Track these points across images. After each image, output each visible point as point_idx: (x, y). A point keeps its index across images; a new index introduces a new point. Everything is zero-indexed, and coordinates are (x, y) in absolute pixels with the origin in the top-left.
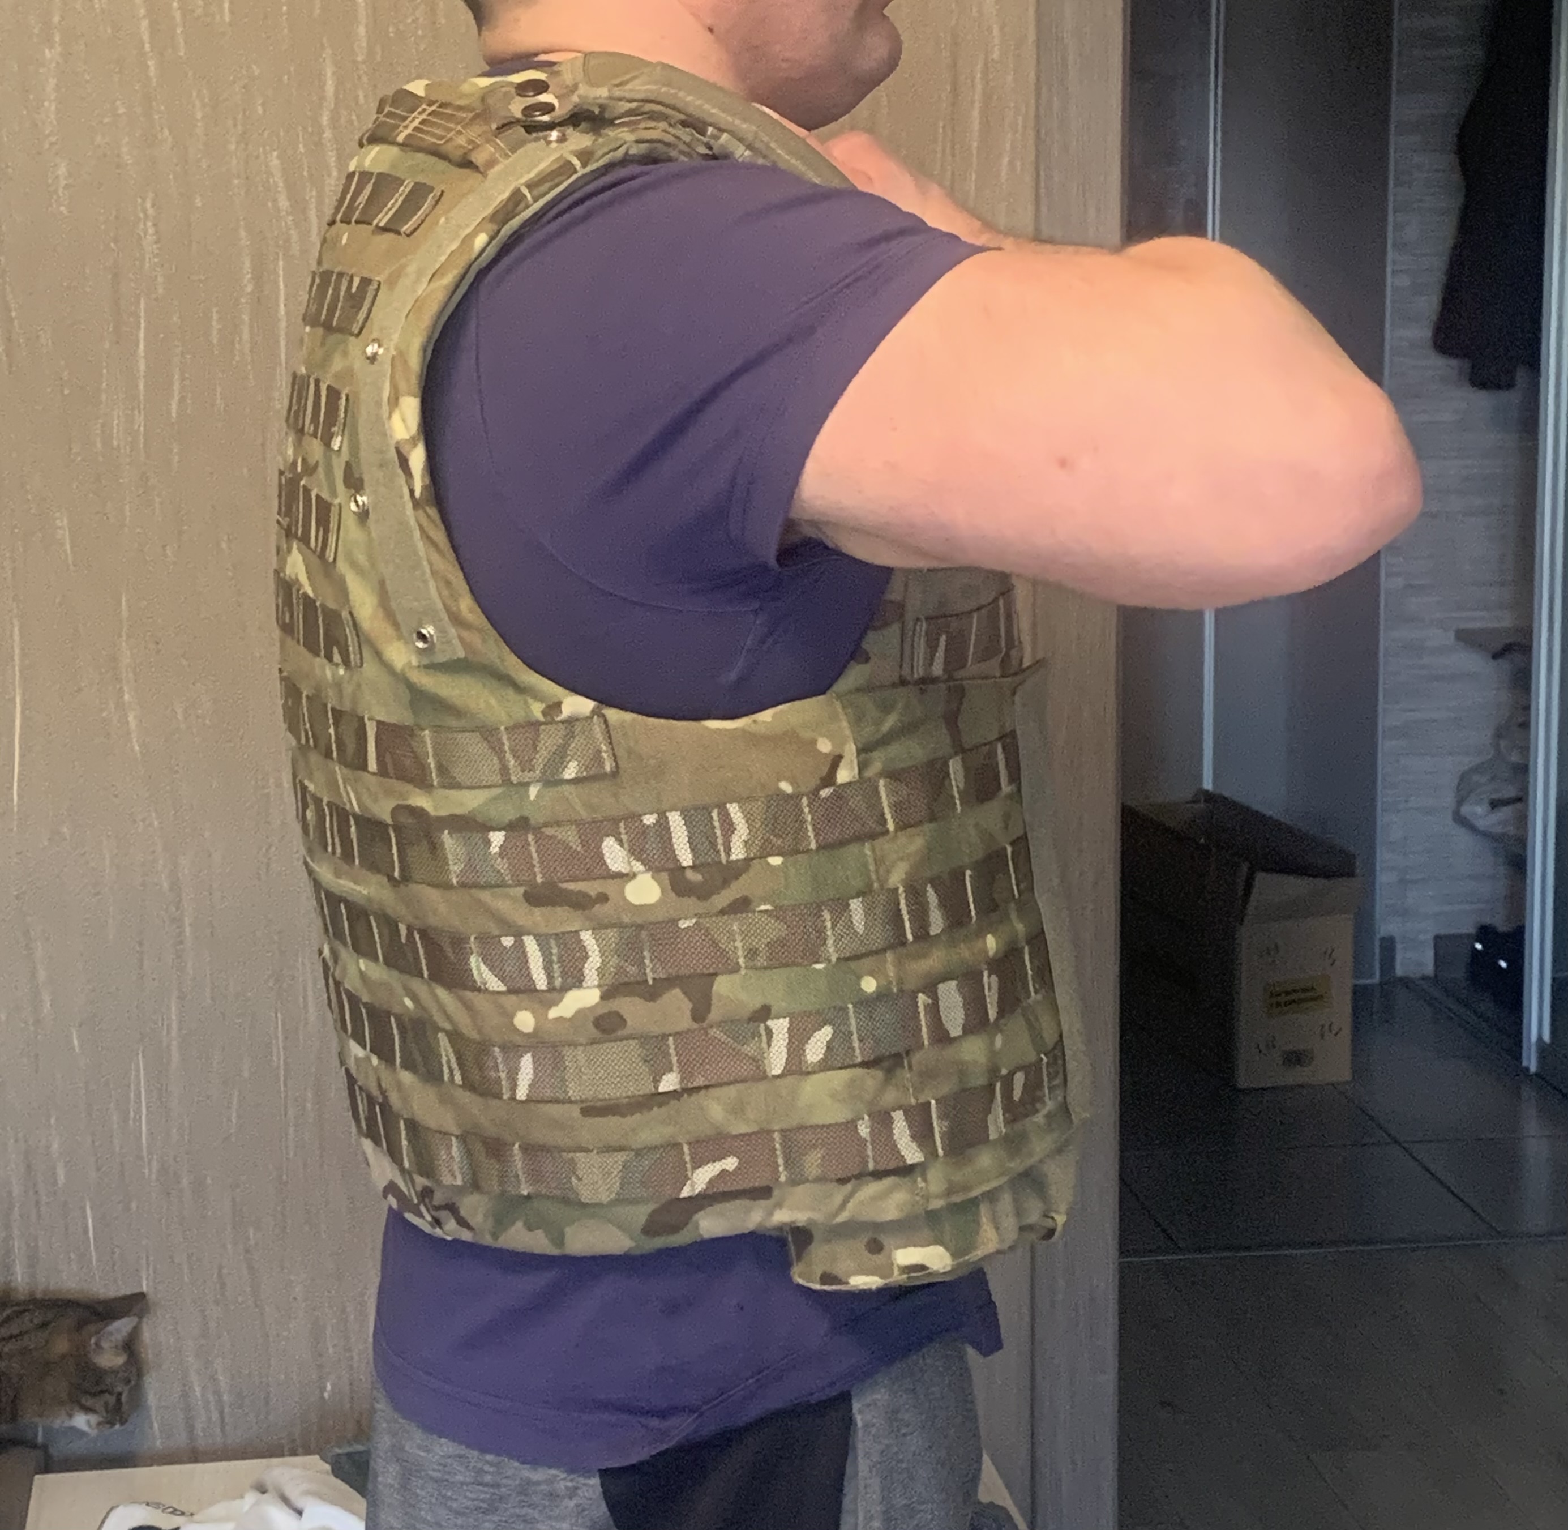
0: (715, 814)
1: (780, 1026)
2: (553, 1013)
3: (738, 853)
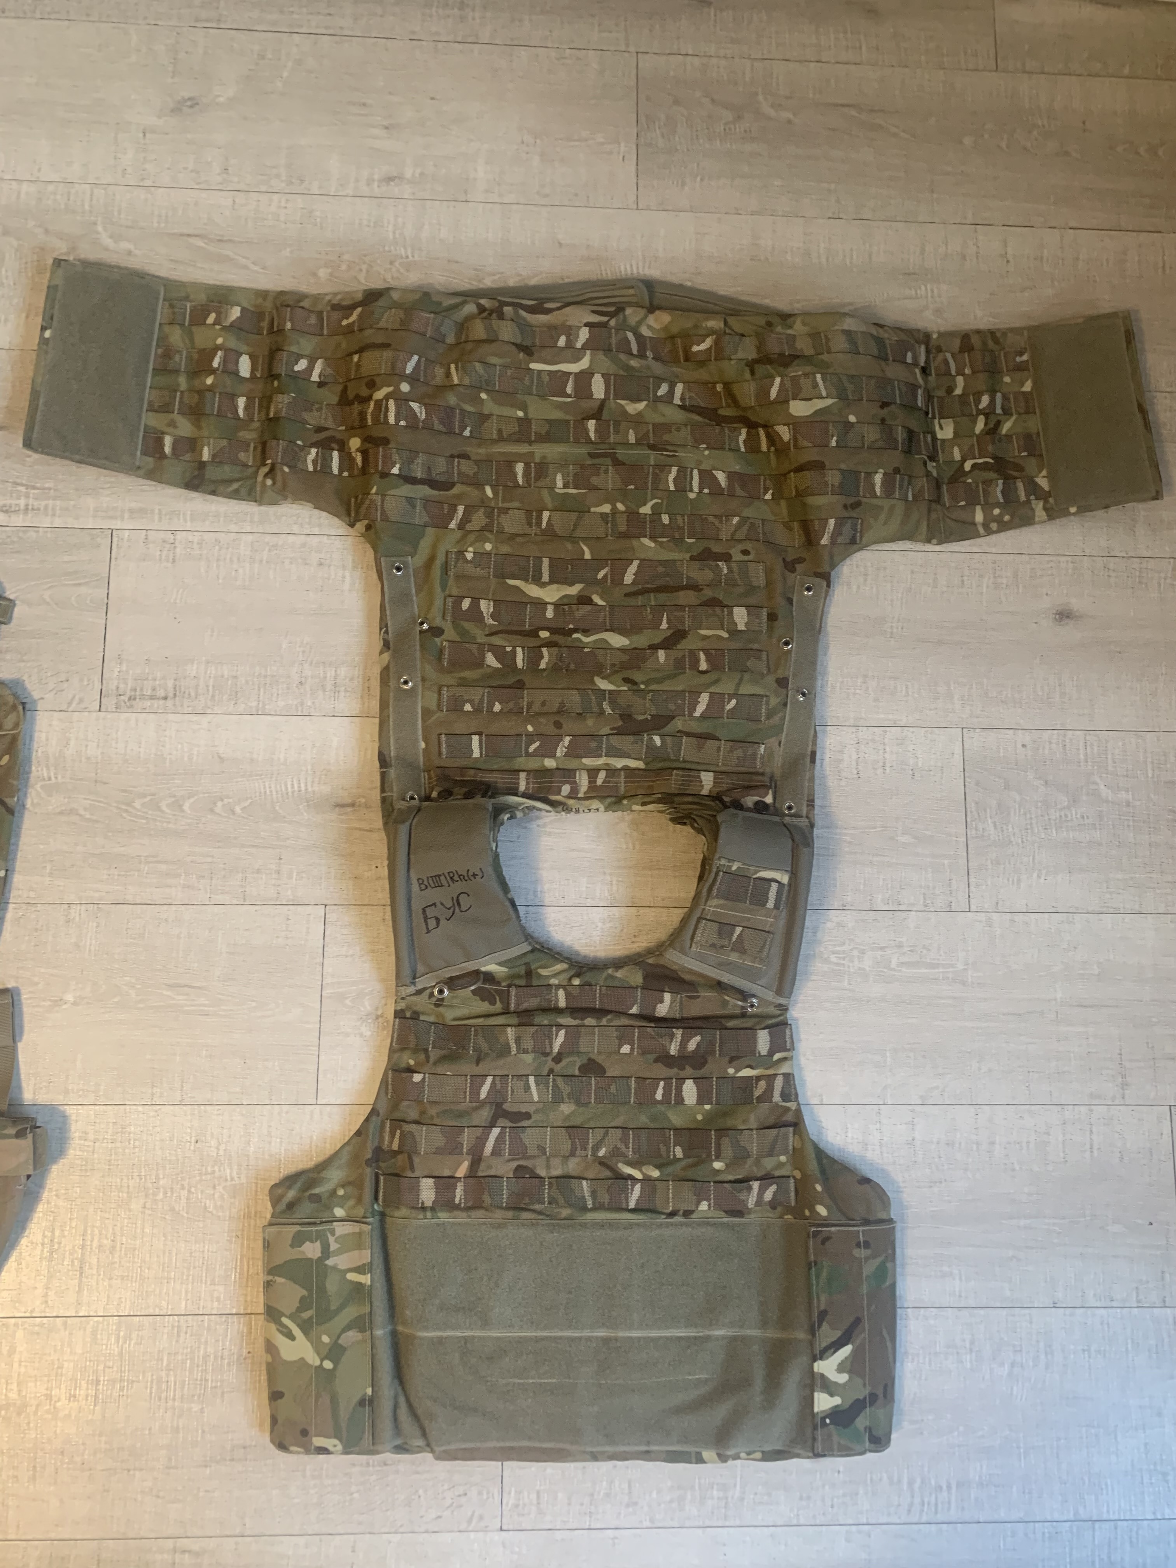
0: (319, 468)
1: (315, 377)
2: (391, 389)
3: (314, 451)
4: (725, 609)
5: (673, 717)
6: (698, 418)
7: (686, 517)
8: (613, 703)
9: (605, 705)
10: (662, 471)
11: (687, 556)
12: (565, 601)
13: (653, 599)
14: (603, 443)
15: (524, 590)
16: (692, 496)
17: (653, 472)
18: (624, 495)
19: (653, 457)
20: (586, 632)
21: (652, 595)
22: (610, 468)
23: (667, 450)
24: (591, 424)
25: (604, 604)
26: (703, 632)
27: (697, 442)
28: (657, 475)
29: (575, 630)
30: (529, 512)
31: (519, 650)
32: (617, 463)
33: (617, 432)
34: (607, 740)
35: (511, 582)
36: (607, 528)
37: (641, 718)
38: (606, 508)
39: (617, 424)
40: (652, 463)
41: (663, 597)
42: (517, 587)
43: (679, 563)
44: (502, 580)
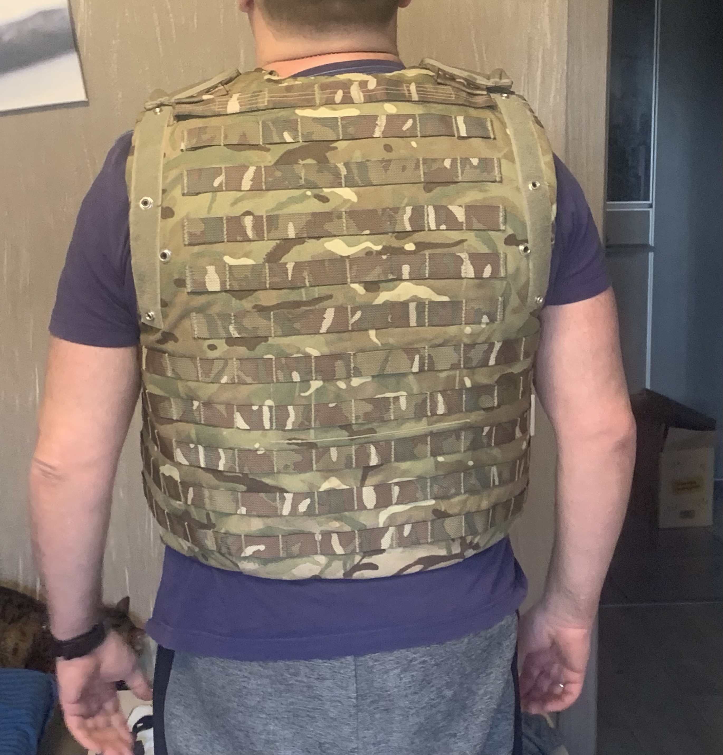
4: (228, 287)
5: (277, 163)
6: (267, 481)
7: (275, 380)
8: (337, 174)
9: (344, 172)
10: (302, 423)
11: (271, 340)
12: (391, 284)
13: (303, 295)
14: (362, 445)
15: (433, 293)
16: (269, 402)
17: (310, 422)
18: (338, 395)
19: (311, 436)
20: (369, 253)
21: (304, 299)
22: (354, 422)
23: (297, 444)
24: (374, 460)
25: (353, 286)
26: (250, 262)
27: (267, 456)
28: (306, 420)
29: (379, 253)
30: (432, 369)
31: (433, 227)
32: (347, 427)
33: (349, 457)
34: (338, 135)
35: (445, 299)
36: (355, 362)
37: (309, 161)
38: (356, 382)
39: (348, 465)
40: (312, 431)
41: (293, 296)
42: (439, 294)
43: (279, 333)
44: (455, 299)
